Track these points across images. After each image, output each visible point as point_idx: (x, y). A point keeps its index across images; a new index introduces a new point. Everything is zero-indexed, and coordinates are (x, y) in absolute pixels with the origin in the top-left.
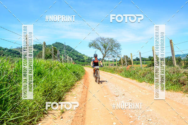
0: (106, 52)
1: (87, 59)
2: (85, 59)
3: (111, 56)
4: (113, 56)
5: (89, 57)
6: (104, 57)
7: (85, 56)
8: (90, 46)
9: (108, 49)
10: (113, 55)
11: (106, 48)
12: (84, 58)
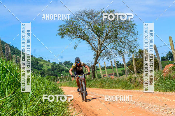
0: (101, 45)
1: (50, 67)
2: (45, 68)
3: (114, 52)
4: (120, 52)
5: (54, 63)
6: (97, 57)
7: (44, 61)
8: (62, 34)
9: (107, 38)
10: (119, 48)
11: (102, 33)
12: (41, 66)
